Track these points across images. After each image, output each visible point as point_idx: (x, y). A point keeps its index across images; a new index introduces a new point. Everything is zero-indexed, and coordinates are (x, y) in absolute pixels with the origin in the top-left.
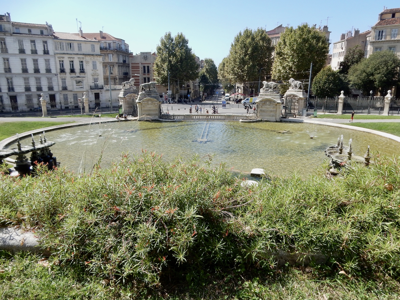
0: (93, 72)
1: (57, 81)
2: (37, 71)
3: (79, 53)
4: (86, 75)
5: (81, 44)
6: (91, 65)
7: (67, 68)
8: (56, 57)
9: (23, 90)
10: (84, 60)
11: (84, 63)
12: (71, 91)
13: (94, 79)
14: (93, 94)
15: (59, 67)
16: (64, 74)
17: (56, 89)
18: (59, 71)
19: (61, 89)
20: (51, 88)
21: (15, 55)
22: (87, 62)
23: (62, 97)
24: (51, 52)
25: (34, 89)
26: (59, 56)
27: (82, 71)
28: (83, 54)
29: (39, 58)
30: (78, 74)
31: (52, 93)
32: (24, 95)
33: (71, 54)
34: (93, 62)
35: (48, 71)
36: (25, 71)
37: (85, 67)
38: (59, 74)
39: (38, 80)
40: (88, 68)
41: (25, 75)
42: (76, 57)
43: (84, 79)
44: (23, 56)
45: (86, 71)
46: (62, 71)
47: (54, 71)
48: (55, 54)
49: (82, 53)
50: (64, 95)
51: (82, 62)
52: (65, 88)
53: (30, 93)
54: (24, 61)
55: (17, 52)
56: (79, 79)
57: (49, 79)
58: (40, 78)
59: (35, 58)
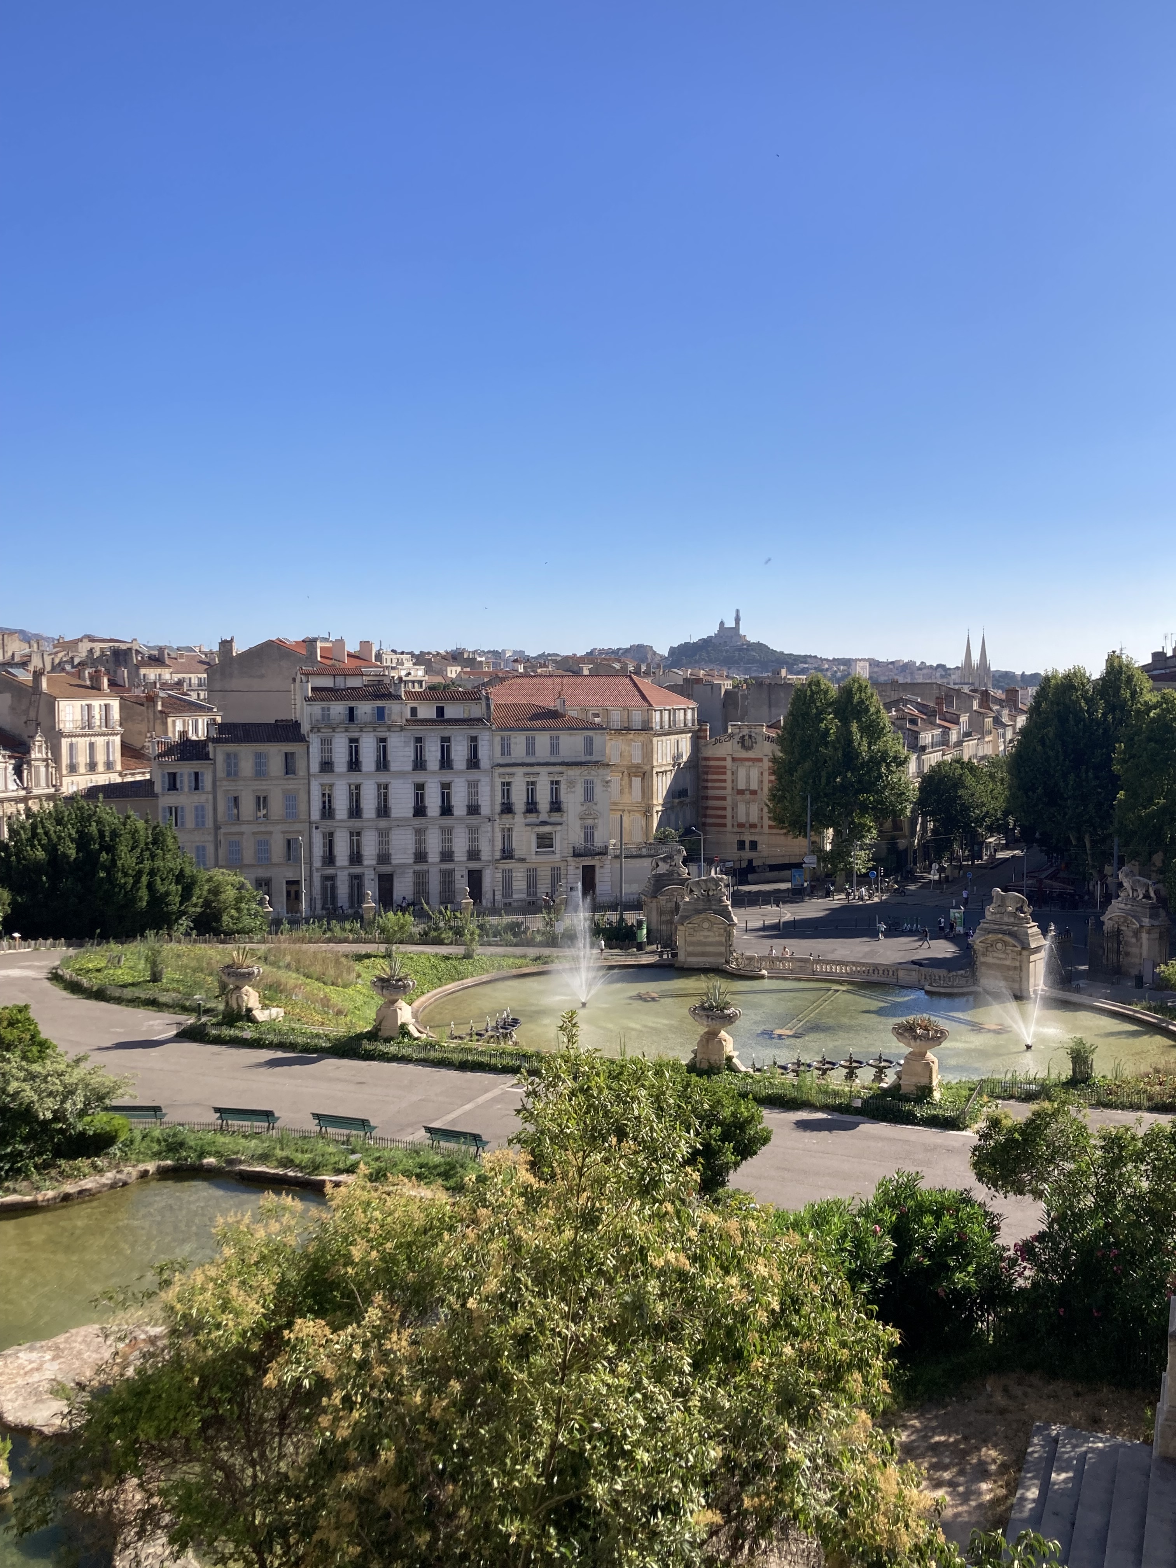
0: (584, 808)
1: (490, 834)
2: (447, 810)
3: (553, 760)
4: (565, 819)
5: (558, 738)
6: (579, 789)
7: (519, 799)
8: (496, 775)
9: (411, 861)
10: (563, 780)
11: (563, 787)
12: (522, 860)
13: (586, 828)
14: (578, 868)
15: (499, 799)
16: (510, 816)
17: (485, 855)
18: (498, 808)
19: (498, 855)
20: (474, 854)
21: (401, 774)
22: (571, 783)
23: (499, 875)
24: (485, 764)
25: (434, 856)
26: (502, 771)
27: (556, 806)
28: (563, 764)
29: (456, 780)
30: (544, 816)
31: (474, 865)
32: (412, 871)
33: (532, 765)
34: (586, 782)
35: (473, 809)
36: (420, 810)
37: (564, 797)
38: (497, 817)
39: (447, 833)
40: (572, 799)
41: (419, 822)
42: (543, 770)
43: (559, 828)
44: (420, 777)
45: (564, 806)
46: (507, 809)
47: (485, 810)
48: (493, 767)
49: (559, 761)
50: (504, 871)
51: (557, 783)
52: (507, 854)
53: (424, 867)
54: (420, 787)
55: (410, 767)
56: (547, 829)
57: (473, 831)
58: (453, 827)
59: (446, 779)
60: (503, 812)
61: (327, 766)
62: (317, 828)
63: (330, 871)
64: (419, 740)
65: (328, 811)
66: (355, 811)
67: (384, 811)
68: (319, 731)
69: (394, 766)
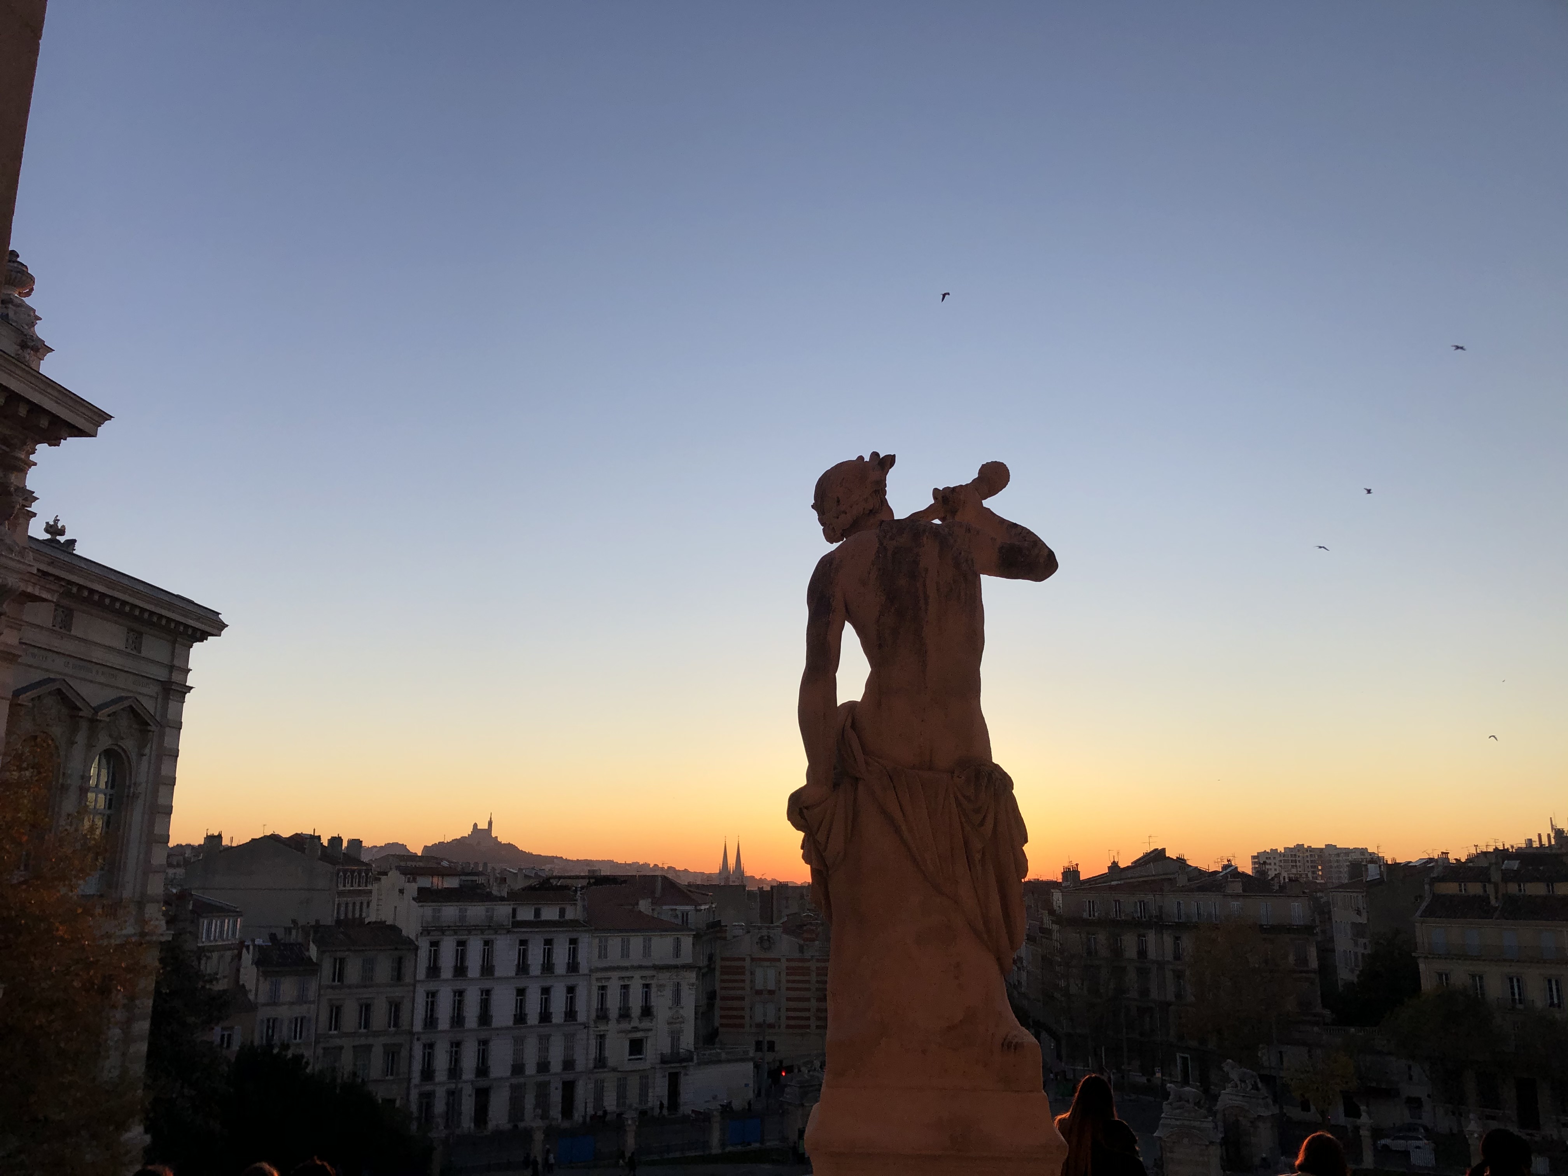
0: (672, 1012)
1: (585, 1042)
2: (545, 1017)
3: (645, 963)
4: (655, 1024)
5: (649, 939)
6: (668, 993)
7: (613, 1003)
8: (593, 979)
9: (508, 1073)
10: (653, 982)
11: (654, 990)
12: (614, 1070)
13: (673, 1033)
14: (664, 1076)
15: (595, 1004)
16: (604, 1022)
17: (580, 1065)
18: (593, 1015)
19: (591, 1065)
20: (568, 1064)
21: (506, 979)
22: (661, 987)
23: (591, 1086)
24: (583, 968)
25: (531, 1069)
26: (599, 975)
27: (647, 1012)
28: (656, 968)
29: (555, 984)
30: (635, 1023)
31: (569, 1076)
32: (508, 1084)
33: (626, 969)
34: (675, 986)
35: (570, 1015)
36: (520, 1018)
37: (654, 1001)
38: (592, 1024)
39: (544, 1042)
40: (661, 1003)
41: (518, 1032)
42: (637, 975)
43: (650, 1034)
44: (522, 982)
45: (655, 1010)
46: (602, 1015)
47: (581, 1017)
48: (591, 971)
49: (650, 964)
50: (596, 1082)
51: (648, 986)
52: (601, 1062)
53: (522, 1080)
54: (521, 992)
55: (513, 973)
56: (639, 1035)
57: (569, 1038)
58: (550, 1035)
59: (547, 984)
60: (598, 1017)
61: (434, 970)
62: (418, 1039)
63: (428, 1088)
64: (523, 942)
65: (431, 1021)
66: (458, 1020)
67: (485, 1018)
68: (429, 934)
69: (498, 973)
